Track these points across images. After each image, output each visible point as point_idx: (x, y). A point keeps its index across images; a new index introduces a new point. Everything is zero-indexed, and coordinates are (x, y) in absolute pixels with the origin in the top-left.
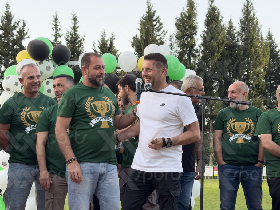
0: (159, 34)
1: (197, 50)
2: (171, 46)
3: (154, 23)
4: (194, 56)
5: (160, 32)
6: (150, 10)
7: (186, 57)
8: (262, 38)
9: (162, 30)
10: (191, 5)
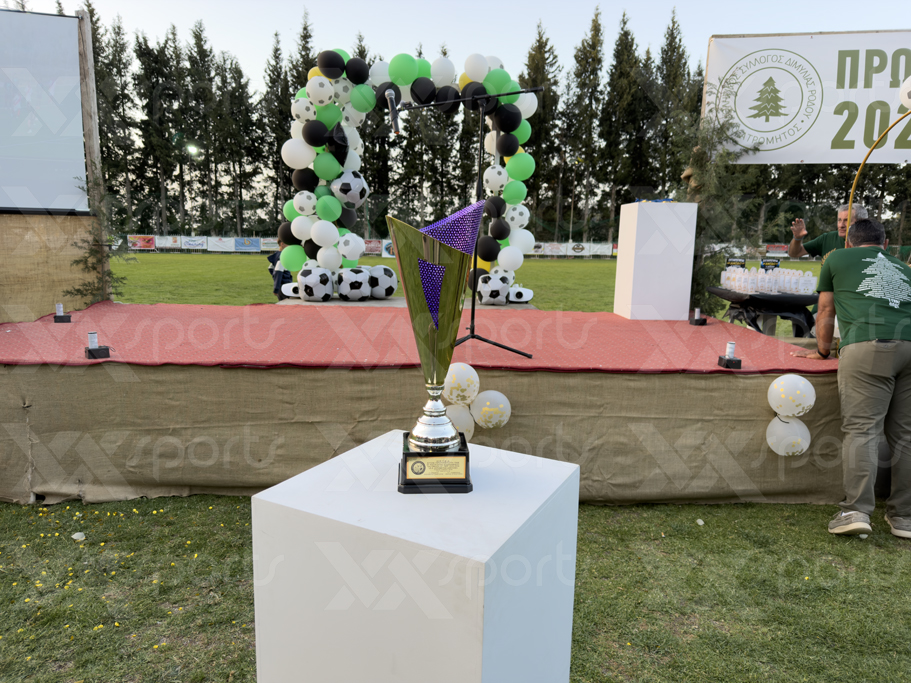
0: (552, 70)
1: (601, 93)
2: (568, 87)
3: (547, 55)
4: (598, 100)
5: (554, 68)
6: (541, 38)
7: (587, 101)
8: (689, 74)
9: (557, 65)
10: (596, 29)
